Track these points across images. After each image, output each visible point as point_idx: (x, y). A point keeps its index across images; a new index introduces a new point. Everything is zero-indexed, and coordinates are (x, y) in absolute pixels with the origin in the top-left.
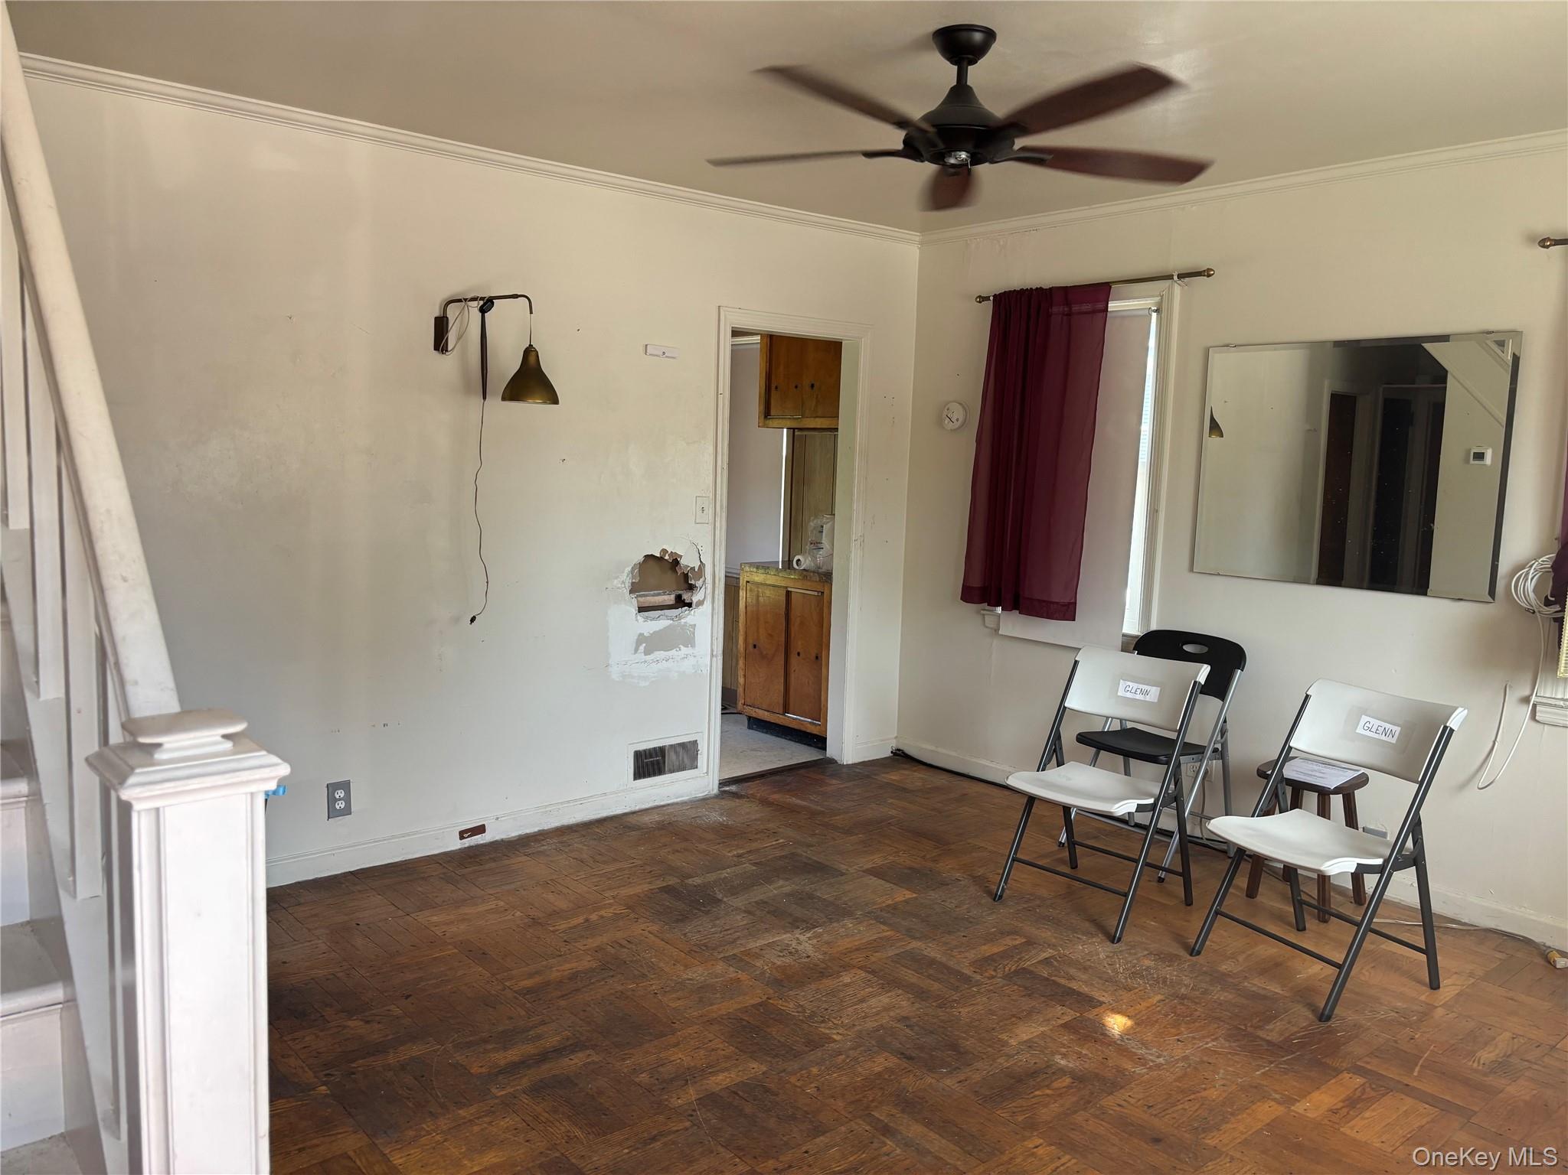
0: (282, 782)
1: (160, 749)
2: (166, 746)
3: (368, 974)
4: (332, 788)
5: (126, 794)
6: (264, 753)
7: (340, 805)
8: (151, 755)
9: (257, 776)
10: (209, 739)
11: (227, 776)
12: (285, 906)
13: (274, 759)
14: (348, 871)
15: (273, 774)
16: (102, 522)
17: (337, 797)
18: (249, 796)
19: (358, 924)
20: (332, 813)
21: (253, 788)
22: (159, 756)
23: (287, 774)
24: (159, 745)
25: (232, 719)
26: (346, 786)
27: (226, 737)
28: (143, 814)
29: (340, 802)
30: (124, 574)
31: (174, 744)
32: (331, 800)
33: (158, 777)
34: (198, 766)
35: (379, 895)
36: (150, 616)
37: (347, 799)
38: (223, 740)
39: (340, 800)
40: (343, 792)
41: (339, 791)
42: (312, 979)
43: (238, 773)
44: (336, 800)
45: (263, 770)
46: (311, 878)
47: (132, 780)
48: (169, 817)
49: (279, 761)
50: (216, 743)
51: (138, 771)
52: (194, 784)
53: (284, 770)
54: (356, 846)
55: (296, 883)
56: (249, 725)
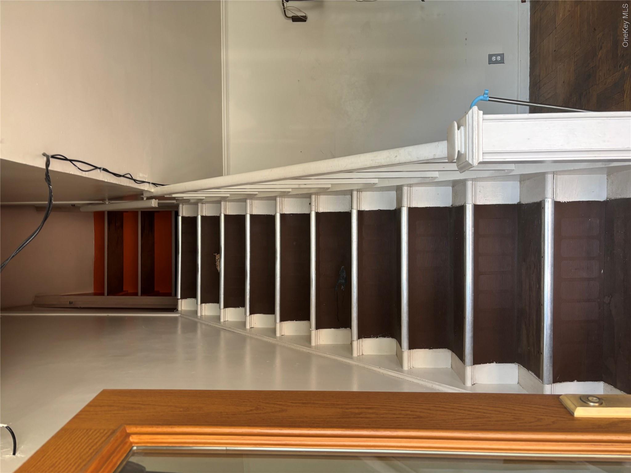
0: (480, 109)
1: (460, 151)
2: (459, 149)
3: (579, 47)
4: (490, 62)
5: (475, 163)
6: (467, 115)
7: (499, 58)
8: (462, 154)
9: (476, 118)
10: (459, 135)
11: (474, 130)
12: (538, 81)
13: (470, 112)
14: (529, 54)
15: (476, 112)
16: (376, 162)
17: (495, 60)
18: (484, 121)
19: (555, 50)
20: (502, 61)
21: (481, 120)
22: (463, 152)
23: (477, 107)
24: (459, 151)
25: (452, 126)
26: (490, 56)
27: (458, 129)
28: (484, 158)
29: (497, 58)
30: (394, 156)
31: (459, 146)
32: (496, 62)
33: (471, 153)
34: (469, 140)
35: (543, 41)
36: (410, 149)
37: (496, 55)
38: (460, 130)
39: (496, 58)
40: (493, 57)
41: (493, 59)
42: (574, 71)
43: (474, 126)
44: (496, 60)
45: (474, 117)
46: (529, 70)
47: (470, 162)
48: (486, 150)
49: (471, 111)
50: (461, 133)
51: (467, 160)
52: (476, 141)
53: (475, 108)
54: (518, 51)
55: (530, 77)
56: (455, 121)
